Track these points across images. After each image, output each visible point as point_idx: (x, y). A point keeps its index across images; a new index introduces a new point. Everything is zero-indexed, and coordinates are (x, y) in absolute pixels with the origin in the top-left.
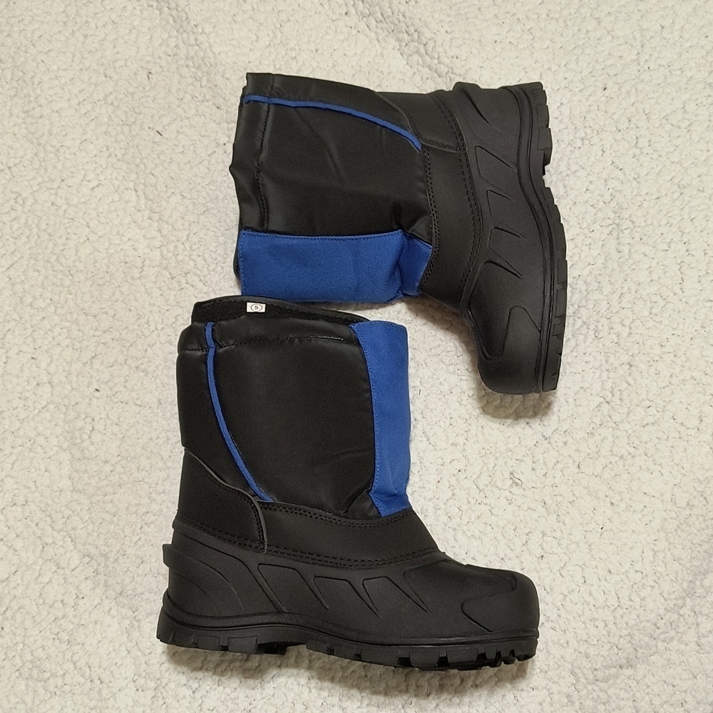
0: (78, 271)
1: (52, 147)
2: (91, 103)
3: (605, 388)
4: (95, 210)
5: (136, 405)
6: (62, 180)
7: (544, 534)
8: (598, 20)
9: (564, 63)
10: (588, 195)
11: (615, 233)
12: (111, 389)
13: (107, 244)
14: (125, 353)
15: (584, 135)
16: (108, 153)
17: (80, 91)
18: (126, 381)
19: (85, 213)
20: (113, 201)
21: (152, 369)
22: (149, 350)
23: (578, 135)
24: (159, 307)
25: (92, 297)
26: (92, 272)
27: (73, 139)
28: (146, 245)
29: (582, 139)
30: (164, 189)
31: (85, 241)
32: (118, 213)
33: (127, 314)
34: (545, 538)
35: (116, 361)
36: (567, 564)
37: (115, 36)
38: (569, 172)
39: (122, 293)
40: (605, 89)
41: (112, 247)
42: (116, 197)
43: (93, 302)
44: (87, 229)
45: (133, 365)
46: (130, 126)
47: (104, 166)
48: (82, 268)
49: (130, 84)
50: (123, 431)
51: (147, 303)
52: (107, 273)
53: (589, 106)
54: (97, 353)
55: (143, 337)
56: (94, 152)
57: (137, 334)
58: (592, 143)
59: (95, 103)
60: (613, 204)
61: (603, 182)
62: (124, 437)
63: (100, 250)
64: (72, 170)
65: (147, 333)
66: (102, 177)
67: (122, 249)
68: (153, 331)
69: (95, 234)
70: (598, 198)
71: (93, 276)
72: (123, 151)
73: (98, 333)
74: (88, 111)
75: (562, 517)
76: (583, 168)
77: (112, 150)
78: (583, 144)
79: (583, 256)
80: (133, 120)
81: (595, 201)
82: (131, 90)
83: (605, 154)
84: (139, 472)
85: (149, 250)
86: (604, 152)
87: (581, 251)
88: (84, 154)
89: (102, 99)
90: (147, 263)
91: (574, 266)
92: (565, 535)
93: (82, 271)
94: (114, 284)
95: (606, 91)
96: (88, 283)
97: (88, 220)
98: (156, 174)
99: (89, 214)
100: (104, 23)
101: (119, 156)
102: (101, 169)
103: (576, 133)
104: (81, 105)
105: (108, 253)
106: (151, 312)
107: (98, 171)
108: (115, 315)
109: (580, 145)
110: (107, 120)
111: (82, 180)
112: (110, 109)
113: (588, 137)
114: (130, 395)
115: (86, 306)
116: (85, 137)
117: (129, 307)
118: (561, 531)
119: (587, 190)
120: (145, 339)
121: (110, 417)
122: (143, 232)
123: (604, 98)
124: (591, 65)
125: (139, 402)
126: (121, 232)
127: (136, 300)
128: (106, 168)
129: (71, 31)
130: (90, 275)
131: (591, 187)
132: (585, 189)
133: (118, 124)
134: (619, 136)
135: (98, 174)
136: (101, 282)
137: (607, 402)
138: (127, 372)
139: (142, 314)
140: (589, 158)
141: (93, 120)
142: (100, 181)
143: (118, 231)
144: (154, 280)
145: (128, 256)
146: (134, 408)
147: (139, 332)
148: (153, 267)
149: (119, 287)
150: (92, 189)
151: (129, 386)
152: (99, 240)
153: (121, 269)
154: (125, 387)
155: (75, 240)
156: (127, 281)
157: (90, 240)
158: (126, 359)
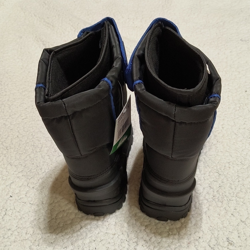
0: (11, 148)
1: (8, 105)
4: (22, 126)
5: (30, 204)
6: (10, 116)
8: (239, 72)
9: (227, 84)
12: (18, 197)
13: (26, 139)
14: (28, 181)
15: (239, 106)
17: (24, 88)
18: (26, 193)
19: (18, 127)
20: (32, 124)
24: (47, 163)
25: (16, 158)
26: (17, 149)
27: (17, 102)
29: (239, 107)
31: (16, 137)
32: (34, 128)
33: (31, 165)
35: (23, 184)
38: (235, 118)
39: (30, 157)
40: (246, 91)
41: (28, 140)
42: (33, 122)
43: (16, 160)
44: (18, 133)
45: (32, 186)
47: (30, 112)
50: (21, 215)
51: (42, 161)
52: (25, 149)
53: (240, 97)
54: (14, 181)
55: (38, 175)
56: (26, 107)
57: (35, 173)
58: (244, 108)
59: (29, 92)
62: (21, 218)
64: (15, 112)
65: (40, 173)
66: (28, 115)
67: (33, 141)
68: (43, 172)
69: (22, 135)
71: (18, 150)
73: (16, 173)
74: (26, 94)
76: (241, 117)
78: (240, 109)
79: (247, 147)
84: (26, 235)
85: (46, 142)
87: (246, 145)
88: (21, 107)
90: (44, 146)
91: (244, 150)
93: (12, 148)
94: (27, 153)
95: (247, 92)
96: (15, 153)
97: (19, 130)
99: (20, 128)
102: (28, 113)
103: (236, 105)
104: (23, 92)
105: (26, 142)
106: (43, 165)
108: (25, 166)
109: (239, 109)
111: (19, 116)
113: (242, 107)
114: (27, 199)
115: (12, 162)
116: (23, 102)
117: (33, 162)
119: (244, 124)
120: (39, 175)
121: (15, 208)
122: (44, 135)
123: (246, 95)
124: (239, 84)
126: (33, 134)
127: (36, 160)
129: (23, 71)
130: (16, 150)
131: (246, 123)
132: (243, 124)
135: (26, 114)
136: (21, 152)
138: (28, 190)
139: (39, 166)
140: (243, 113)
141: (28, 97)
142: (27, 117)
143: (32, 134)
144: (46, 152)
145: (35, 143)
146: (29, 205)
147: (36, 173)
148: (47, 147)
149: (29, 155)
150: (23, 119)
151: (28, 195)
152: (23, 137)
153: (31, 148)
154: (26, 196)
155: (12, 137)
156: (33, 153)
157: (19, 137)
158: (28, 184)
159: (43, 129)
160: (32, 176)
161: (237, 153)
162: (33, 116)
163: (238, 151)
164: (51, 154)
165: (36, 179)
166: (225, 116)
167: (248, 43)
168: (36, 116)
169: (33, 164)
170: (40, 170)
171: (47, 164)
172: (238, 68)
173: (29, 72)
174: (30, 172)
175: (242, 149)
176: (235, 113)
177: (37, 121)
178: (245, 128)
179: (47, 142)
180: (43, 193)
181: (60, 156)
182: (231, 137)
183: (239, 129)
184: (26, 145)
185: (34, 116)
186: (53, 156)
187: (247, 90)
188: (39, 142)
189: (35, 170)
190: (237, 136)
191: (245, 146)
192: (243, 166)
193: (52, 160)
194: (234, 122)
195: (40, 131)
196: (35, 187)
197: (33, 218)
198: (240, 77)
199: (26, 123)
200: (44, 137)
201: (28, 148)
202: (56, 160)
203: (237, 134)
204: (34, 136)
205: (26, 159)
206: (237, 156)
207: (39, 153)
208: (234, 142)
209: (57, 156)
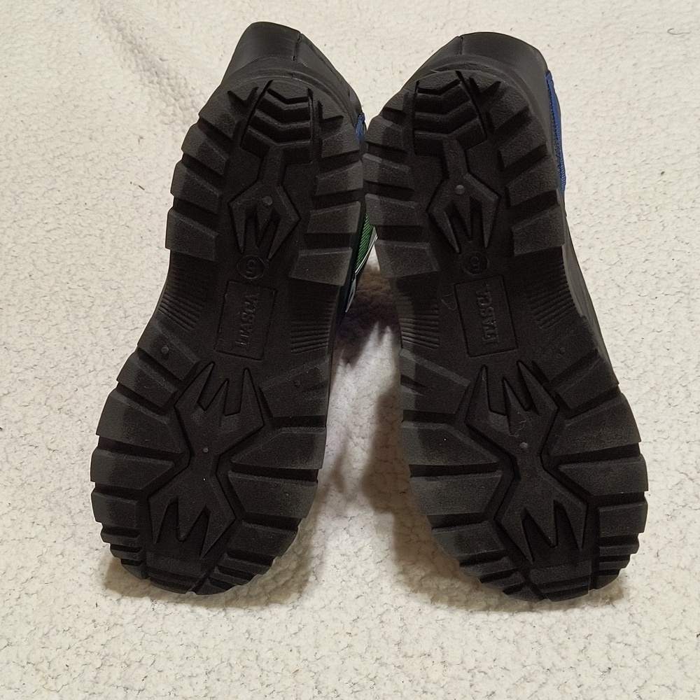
1: (12, 192)
2: (68, 158)
3: (686, 462)
4: (45, 249)
5: (49, 449)
6: (15, 221)
7: (611, 638)
8: (651, 121)
9: (613, 151)
10: (648, 264)
11: (685, 302)
12: (19, 430)
13: (52, 282)
14: (48, 391)
15: (639, 211)
16: (76, 202)
17: (58, 148)
18: (42, 423)
19: (32, 252)
20: (71, 244)
21: (78, 411)
22: (80, 389)
23: (633, 211)
24: (102, 346)
25: (20, 332)
26: (27, 307)
27: (38, 187)
28: (101, 285)
29: (638, 215)
30: (139, 240)
31: (26, 278)
32: (74, 254)
33: (61, 352)
34: (612, 644)
35: (34, 400)
36: (649, 682)
37: (110, 108)
38: (623, 242)
39: (59, 330)
40: (663, 173)
41: (58, 285)
42: (75, 240)
43: (20, 337)
44: (32, 267)
45: (56, 406)
46: (109, 180)
47: (68, 213)
48: (16, 303)
49: (117, 146)
50: (23, 477)
51: (89, 342)
52: (46, 310)
53: (644, 188)
54: (11, 390)
56: (60, 200)
57: (69, 373)
58: (650, 219)
59: (73, 158)
60: (679, 274)
61: (666, 254)
62: (22, 485)
63: (42, 287)
64: (29, 212)
65: (81, 372)
66: (62, 222)
67: (70, 288)
68: (90, 372)
69: (41, 271)
70: (660, 268)
71: (27, 311)
72: (95, 202)
73: (19, 370)
74: (63, 164)
75: (638, 618)
76: (640, 240)
77: (81, 199)
78: (639, 220)
79: (645, 322)
80: (114, 175)
81: (656, 270)
82: (117, 150)
83: (666, 229)
84: (33, 526)
85: (103, 291)
86: (664, 227)
88: (47, 201)
89: (81, 155)
90: (98, 302)
91: (635, 331)
92: (643, 641)
93: (14, 305)
94: (51, 321)
95: (664, 176)
96: (19, 317)
97: (35, 258)
98: (132, 226)
99: (38, 253)
100: (100, 98)
101: (89, 204)
102: (64, 215)
103: (630, 209)
104: (56, 159)
105: (50, 290)
106: (91, 352)
107: (59, 216)
108: (45, 352)
109: (636, 220)
110: (82, 173)
111: (38, 223)
112: (88, 164)
113: (645, 214)
114: (43, 437)
115: (10, 340)
116: (53, 186)
117: (64, 345)
118: (637, 636)
119: (647, 260)
120: (77, 379)
121: (10, 460)
122: (100, 274)
123: (660, 182)
124: (644, 154)
125: (53, 447)
126: (72, 272)
127: (75, 339)
128: (70, 214)
129: (61, 102)
130: (23, 310)
131: (652, 257)
132: (644, 259)
133: (95, 177)
134: (681, 214)
135: (58, 219)
136: (36, 318)
137: (691, 479)
138: (46, 413)
139: (79, 353)
140: (647, 231)
141: (66, 172)
142: (60, 224)
143: (70, 270)
144: (103, 320)
145: (76, 295)
146: (46, 452)
147: (72, 371)
148: (104, 306)
149: (57, 324)
150: (48, 231)
151: (44, 427)
152: (44, 277)
153: (63, 307)
154: (39, 429)
155: (15, 275)
156: (68, 320)
157: (33, 277)
158: (48, 398)
159: (100, 257)
160: (58, 381)
161: (615, 337)
162: (77, 223)
163: (619, 332)
164: (114, 323)
165: (69, 387)
166: (596, 236)
167: (688, 39)
168: (83, 224)
169: (65, 348)
170: (81, 365)
171: (102, 351)
172: (650, 109)
173: (77, 106)
174: (54, 369)
175: (632, 328)
176: (623, 231)
177: (85, 236)
178: (646, 271)
179: (106, 293)
180: (85, 424)
181: (137, 328)
182: (605, 295)
183: (631, 272)
184: (51, 298)
185: (80, 224)
186: (120, 328)
187: (666, 171)
188: (86, 292)
189: (69, 365)
190: (622, 291)
191: (640, 318)
192: (627, 372)
193: (115, 339)
194: (619, 255)
195: (92, 264)
196: (64, 407)
197: (54, 486)
198: (652, 135)
199: (56, 240)
200: (100, 278)
201: (56, 307)
202: (126, 340)
203: (621, 285)
204: (75, 275)
205: (48, 336)
206: (615, 345)
207: (82, 320)
208: (612, 309)
209: (130, 328)
